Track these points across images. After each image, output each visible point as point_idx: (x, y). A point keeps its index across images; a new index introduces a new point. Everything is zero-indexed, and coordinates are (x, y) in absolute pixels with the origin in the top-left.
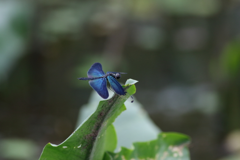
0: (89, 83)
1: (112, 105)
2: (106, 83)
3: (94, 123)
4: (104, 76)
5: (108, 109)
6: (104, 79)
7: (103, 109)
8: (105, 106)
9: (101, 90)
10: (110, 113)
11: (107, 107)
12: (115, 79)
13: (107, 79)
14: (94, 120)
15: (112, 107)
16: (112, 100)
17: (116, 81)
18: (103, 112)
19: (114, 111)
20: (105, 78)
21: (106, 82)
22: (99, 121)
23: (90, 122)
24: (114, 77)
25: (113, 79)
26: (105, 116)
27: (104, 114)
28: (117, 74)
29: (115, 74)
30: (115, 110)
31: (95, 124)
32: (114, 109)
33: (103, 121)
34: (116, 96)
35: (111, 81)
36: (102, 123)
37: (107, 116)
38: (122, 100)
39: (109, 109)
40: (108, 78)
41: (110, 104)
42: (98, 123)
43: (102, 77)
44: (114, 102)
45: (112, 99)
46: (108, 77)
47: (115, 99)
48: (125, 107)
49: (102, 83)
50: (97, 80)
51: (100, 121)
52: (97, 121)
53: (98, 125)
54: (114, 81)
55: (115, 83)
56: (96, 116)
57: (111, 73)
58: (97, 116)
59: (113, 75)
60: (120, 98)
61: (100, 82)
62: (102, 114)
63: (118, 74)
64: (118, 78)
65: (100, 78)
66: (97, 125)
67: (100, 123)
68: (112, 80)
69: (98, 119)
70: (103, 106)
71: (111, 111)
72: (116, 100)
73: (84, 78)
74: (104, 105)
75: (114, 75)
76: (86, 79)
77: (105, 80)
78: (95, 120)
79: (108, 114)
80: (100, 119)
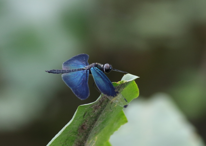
0: (62, 77)
1: (100, 113)
2: (88, 78)
3: (73, 141)
4: (87, 68)
5: (93, 119)
6: (85, 72)
7: (85, 119)
8: (89, 115)
9: (78, 87)
10: (97, 126)
11: (91, 116)
12: (102, 72)
13: (90, 73)
14: (73, 136)
15: (101, 116)
16: (99, 106)
17: (103, 75)
18: (86, 124)
19: (104, 123)
20: (88, 70)
21: (88, 76)
22: (81, 138)
23: (67, 140)
24: (102, 69)
25: (100, 71)
26: (89, 130)
27: (88, 127)
28: (106, 65)
29: (104, 65)
30: (105, 121)
31: (75, 142)
32: (104, 119)
33: (87, 137)
34: (106, 100)
35: (96, 75)
36: (86, 140)
37: (93, 131)
38: (116, 105)
39: (96, 120)
40: (91, 71)
41: (96, 111)
42: (79, 142)
43: (83, 69)
44: (103, 108)
45: (98, 104)
46: (92, 68)
47: (103, 104)
48: (125, 118)
49: (82, 77)
50: (75, 73)
51: (83, 137)
52: (79, 137)
53: (79, 144)
54: (100, 75)
55: (101, 77)
56: (75, 130)
57: (97, 63)
58: (77, 131)
59: (100, 66)
60: (111, 103)
61: (78, 75)
62: (85, 128)
63: (108, 65)
64: (108, 70)
65: (79, 70)
66: (77, 143)
67: (83, 140)
68: (98, 73)
69: (78, 135)
70: (85, 114)
71: (99, 122)
72: (105, 106)
73: (55, 70)
74: (86, 112)
75: (102, 66)
76: (59, 71)
77: (87, 73)
78: (75, 136)
79: (94, 128)
80: (83, 134)
